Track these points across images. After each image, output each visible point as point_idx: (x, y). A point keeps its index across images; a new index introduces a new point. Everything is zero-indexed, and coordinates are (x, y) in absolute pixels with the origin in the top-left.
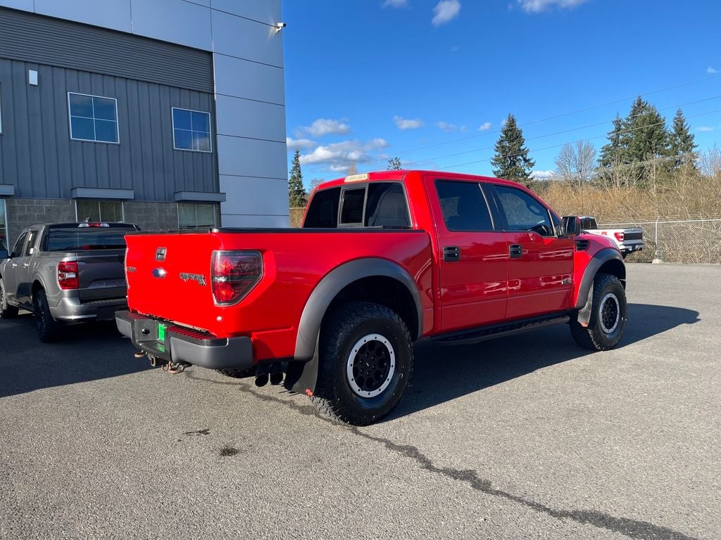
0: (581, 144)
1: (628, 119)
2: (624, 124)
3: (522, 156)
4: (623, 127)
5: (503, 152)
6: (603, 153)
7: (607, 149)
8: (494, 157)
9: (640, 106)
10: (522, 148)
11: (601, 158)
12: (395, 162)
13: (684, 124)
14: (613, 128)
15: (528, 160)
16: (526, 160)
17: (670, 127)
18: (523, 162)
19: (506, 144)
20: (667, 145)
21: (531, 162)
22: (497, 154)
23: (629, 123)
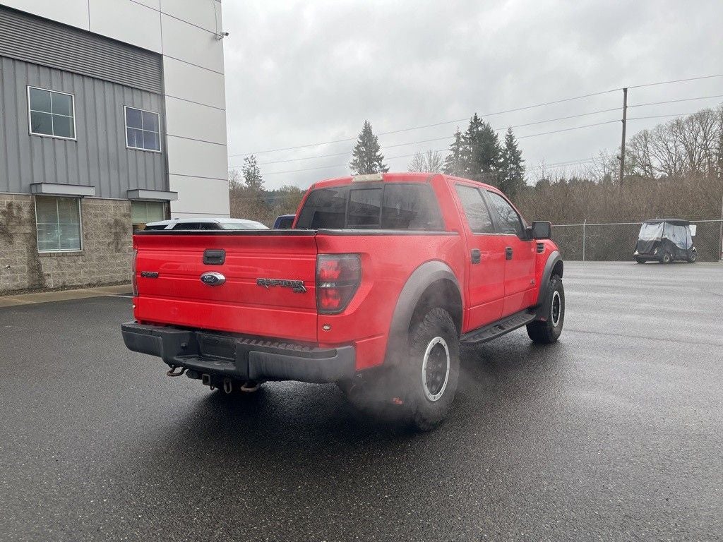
0: (431, 152)
1: (467, 133)
2: (463, 137)
3: (378, 162)
4: (462, 140)
5: (360, 157)
6: (446, 163)
7: (449, 158)
8: (352, 161)
9: (476, 122)
10: (378, 154)
11: (445, 167)
12: (251, 160)
13: (514, 141)
14: (454, 140)
15: (384, 166)
16: (380, 165)
17: (502, 143)
18: (378, 167)
19: (363, 149)
20: (500, 158)
21: (386, 168)
22: (355, 158)
23: (468, 136)
